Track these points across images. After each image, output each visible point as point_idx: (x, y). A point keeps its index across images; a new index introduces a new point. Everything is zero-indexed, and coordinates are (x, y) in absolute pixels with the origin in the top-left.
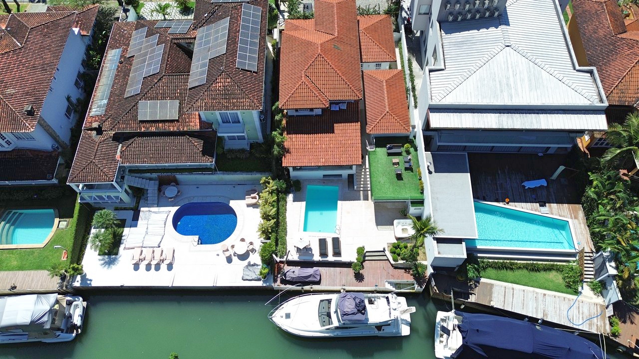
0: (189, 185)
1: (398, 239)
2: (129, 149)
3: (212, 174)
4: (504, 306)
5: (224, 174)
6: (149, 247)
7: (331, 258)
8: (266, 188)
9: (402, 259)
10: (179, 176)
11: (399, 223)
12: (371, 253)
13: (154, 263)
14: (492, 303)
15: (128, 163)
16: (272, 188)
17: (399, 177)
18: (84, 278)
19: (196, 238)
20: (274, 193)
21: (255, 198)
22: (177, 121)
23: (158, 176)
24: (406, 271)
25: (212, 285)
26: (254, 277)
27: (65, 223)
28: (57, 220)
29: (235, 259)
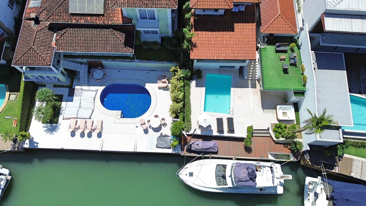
0: (113, 69)
1: (279, 121)
2: (62, 38)
3: (131, 61)
4: (361, 177)
5: (140, 62)
6: (83, 118)
7: (226, 134)
8: (175, 76)
9: (283, 137)
10: (104, 62)
11: (280, 108)
12: (258, 131)
13: (87, 132)
14: (352, 174)
15: (62, 50)
16: (180, 76)
17: (285, 71)
18: (31, 141)
19: (119, 112)
20: (182, 80)
21: (165, 82)
22: (103, 15)
23: (88, 61)
24: (285, 146)
25: (133, 151)
26: (165, 145)
27: (14, 96)
28: (7, 94)
29: (150, 130)
